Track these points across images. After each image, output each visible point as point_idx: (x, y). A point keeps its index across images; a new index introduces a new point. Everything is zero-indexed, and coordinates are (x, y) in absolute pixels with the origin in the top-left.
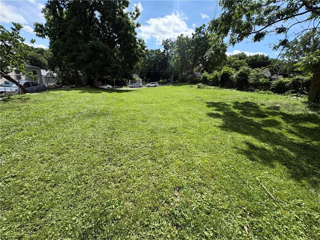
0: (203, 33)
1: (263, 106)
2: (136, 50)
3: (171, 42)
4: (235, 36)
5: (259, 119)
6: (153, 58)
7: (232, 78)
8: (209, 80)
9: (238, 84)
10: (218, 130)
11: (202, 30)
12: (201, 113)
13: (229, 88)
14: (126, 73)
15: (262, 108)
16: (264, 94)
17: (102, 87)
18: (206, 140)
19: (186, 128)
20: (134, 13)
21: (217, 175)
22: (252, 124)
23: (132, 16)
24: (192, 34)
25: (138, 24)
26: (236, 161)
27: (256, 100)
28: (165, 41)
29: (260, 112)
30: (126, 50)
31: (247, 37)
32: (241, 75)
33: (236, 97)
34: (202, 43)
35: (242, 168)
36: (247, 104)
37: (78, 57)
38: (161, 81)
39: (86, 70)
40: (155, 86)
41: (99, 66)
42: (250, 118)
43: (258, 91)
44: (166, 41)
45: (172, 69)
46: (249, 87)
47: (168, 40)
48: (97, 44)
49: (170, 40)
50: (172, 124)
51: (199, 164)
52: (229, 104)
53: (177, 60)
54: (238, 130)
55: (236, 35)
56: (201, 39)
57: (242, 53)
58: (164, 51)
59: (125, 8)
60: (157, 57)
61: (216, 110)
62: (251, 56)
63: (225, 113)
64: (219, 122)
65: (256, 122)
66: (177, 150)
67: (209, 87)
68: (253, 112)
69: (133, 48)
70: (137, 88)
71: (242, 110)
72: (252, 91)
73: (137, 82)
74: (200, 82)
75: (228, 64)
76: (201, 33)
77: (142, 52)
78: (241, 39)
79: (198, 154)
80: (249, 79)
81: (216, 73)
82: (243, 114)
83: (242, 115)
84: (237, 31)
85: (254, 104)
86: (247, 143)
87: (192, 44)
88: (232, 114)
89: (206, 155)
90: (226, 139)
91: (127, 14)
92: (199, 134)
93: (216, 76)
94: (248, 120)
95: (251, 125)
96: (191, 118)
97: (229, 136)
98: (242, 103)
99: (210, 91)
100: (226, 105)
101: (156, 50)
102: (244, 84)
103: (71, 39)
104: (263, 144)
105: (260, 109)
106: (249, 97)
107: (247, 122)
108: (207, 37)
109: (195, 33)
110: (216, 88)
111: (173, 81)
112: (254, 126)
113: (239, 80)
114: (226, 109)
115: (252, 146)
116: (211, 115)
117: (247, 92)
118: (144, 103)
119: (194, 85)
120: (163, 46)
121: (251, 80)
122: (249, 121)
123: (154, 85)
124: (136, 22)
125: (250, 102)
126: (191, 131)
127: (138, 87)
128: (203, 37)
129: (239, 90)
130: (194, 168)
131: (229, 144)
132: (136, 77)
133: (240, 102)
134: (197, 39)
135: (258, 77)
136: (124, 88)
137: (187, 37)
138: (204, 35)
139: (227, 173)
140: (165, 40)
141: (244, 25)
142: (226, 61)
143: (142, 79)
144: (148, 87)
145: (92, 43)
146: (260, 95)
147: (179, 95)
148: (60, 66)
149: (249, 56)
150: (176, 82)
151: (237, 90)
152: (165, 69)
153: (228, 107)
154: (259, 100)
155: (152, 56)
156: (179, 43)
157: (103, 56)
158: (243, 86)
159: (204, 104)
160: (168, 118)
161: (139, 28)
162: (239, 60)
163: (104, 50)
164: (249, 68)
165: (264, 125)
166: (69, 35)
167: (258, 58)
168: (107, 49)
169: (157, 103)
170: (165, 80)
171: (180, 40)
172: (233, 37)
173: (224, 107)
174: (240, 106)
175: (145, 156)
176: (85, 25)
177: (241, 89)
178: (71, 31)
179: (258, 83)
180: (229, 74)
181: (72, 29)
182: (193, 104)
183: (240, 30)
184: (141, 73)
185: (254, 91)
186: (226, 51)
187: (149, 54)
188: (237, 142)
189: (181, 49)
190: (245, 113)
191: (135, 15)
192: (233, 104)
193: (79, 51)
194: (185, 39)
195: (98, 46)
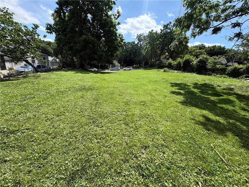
0: (169, 28)
1: (219, 88)
2: (116, 42)
3: (143, 36)
5: (215, 98)
7: (193, 64)
8: (173, 66)
12: (165, 91)
13: (191, 72)
14: (108, 59)
16: (220, 77)
17: (91, 70)
18: (169, 112)
19: (153, 102)
20: (116, 15)
21: (177, 139)
22: (208, 101)
23: (115, 17)
24: (161, 29)
25: (118, 23)
26: (194, 130)
27: (213, 82)
29: (216, 92)
30: (109, 42)
31: (207, 31)
32: (201, 61)
33: (195, 80)
34: (168, 37)
35: (198, 136)
36: (205, 85)
37: (74, 47)
38: (134, 66)
39: (79, 57)
40: (130, 70)
41: (89, 54)
42: (207, 96)
43: (214, 75)
44: (140, 35)
45: (144, 57)
46: (207, 72)
47: (141, 34)
48: (88, 37)
49: (143, 34)
50: (142, 99)
51: (163, 130)
52: (190, 85)
53: (148, 50)
54: (196, 106)
55: (197, 30)
56: (167, 33)
57: (202, 44)
58: (138, 43)
59: (110, 11)
60: (132, 47)
61: (178, 89)
62: (209, 46)
63: (186, 92)
64: (181, 98)
65: (212, 100)
66: (145, 119)
67: (173, 71)
68: (210, 92)
69: (115, 40)
70: (116, 71)
71: (200, 90)
72: (209, 75)
73: (116, 67)
74: (166, 67)
75: (189, 53)
76: (168, 29)
77: (121, 43)
78: (201, 33)
79: (162, 122)
80: (207, 65)
82: (201, 93)
84: (198, 27)
85: (211, 85)
86: (204, 116)
87: (160, 37)
88: (192, 93)
89: (169, 123)
90: (186, 112)
91: (111, 15)
92: (163, 107)
93: (180, 63)
94: (205, 98)
96: (157, 94)
97: (189, 110)
98: (200, 85)
99: (174, 74)
100: (187, 85)
101: (131, 42)
102: (203, 69)
103: (70, 34)
104: (217, 118)
105: (216, 89)
106: (207, 79)
107: (204, 99)
108: (173, 32)
109: (162, 29)
110: (179, 72)
111: (144, 66)
112: (210, 103)
113: (198, 66)
114: (187, 88)
115: (208, 119)
116: (173, 93)
117: (205, 76)
118: (121, 82)
119: (160, 70)
120: (137, 39)
121: (209, 66)
123: (129, 69)
124: (117, 21)
126: (157, 105)
128: (169, 32)
129: (198, 74)
130: (158, 133)
131: (188, 117)
132: (116, 62)
133: (199, 83)
134: (164, 33)
135: (215, 63)
136: (106, 71)
137: (156, 32)
138: (170, 30)
139: (185, 139)
140: (139, 35)
141: (204, 21)
142: (188, 51)
143: (120, 64)
144: (124, 70)
145: (85, 37)
146: (217, 78)
147: (149, 77)
148: (61, 54)
149: (208, 46)
150: (146, 67)
151: (196, 74)
152: (138, 56)
153: (189, 87)
154: (215, 82)
155: (128, 47)
156: (150, 36)
157: (92, 46)
158: (202, 71)
159: (169, 84)
160: (139, 94)
161: (120, 25)
162: (199, 49)
163: (93, 42)
164: (207, 56)
165: (219, 103)
166: (69, 32)
167: (215, 48)
168: (95, 42)
169: (131, 82)
170: (137, 65)
171: (150, 34)
172: (195, 31)
173: (185, 87)
174: (199, 87)
175: (120, 122)
176: (81, 24)
177: (200, 73)
178: (70, 28)
179: (215, 69)
180: (190, 61)
181: (71, 27)
182: (159, 84)
183: (201, 25)
184: (119, 59)
185: (211, 75)
186: (188, 42)
187: (126, 45)
188: (195, 115)
189: (151, 41)
190: (203, 92)
191: (117, 16)
192: (193, 85)
193: (76, 43)
194: (155, 33)
195: (89, 39)
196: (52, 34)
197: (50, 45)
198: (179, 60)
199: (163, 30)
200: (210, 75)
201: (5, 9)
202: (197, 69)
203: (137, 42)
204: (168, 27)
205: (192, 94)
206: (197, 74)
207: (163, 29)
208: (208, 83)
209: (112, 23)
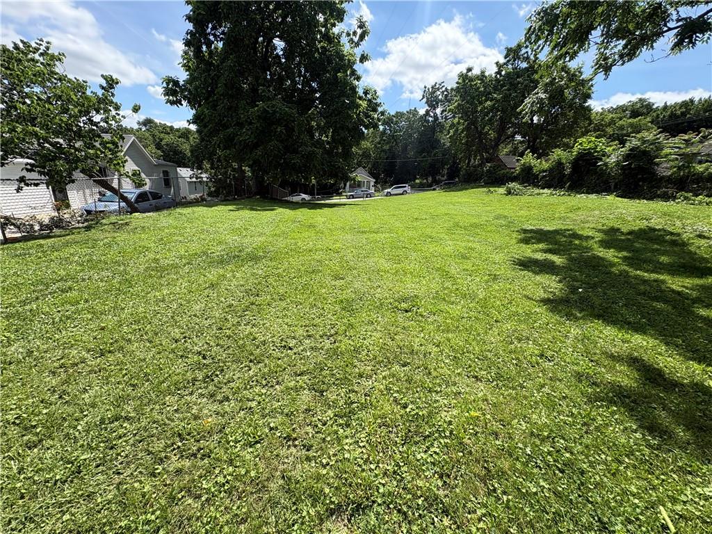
0: (524, 58)
1: (703, 242)
2: (356, 113)
3: (444, 89)
4: (612, 48)
5: (689, 282)
6: (400, 131)
7: (606, 164)
8: (538, 175)
9: (623, 181)
10: (540, 309)
11: (524, 51)
12: (498, 257)
13: (598, 192)
14: (334, 166)
15: (699, 247)
16: (707, 204)
17: (290, 198)
18: (493, 338)
19: (444, 299)
20: (355, 33)
21: (502, 474)
22: (659, 294)
23: (352, 39)
24: (497, 63)
25: (363, 55)
26: (585, 424)
27: (678, 223)
28: (429, 89)
29: (693, 259)
30: (333, 115)
31: (652, 47)
32: (634, 155)
33: (611, 216)
34: (522, 84)
36: (649, 235)
37: (236, 138)
38: (417, 181)
39: (251, 163)
40: (402, 194)
41: (276, 152)
42: (654, 276)
43: (686, 198)
44: (432, 87)
45: (446, 152)
46: (659, 188)
47: (437, 86)
48: (273, 106)
49: (443, 85)
50: (410, 287)
51: (450, 423)
52: (590, 234)
53: (457, 130)
54: (606, 315)
55: (616, 46)
56: (518, 73)
57: (640, 100)
58: (427, 112)
59: (337, 23)
60: (410, 126)
61: (546, 251)
62: (668, 104)
63: (571, 259)
64: (552, 284)
65: (673, 291)
66: (396, 368)
67: (537, 191)
68: (664, 259)
69: (349, 108)
70: (362, 199)
71: (629, 251)
72: (666, 197)
73: (364, 186)
74: (514, 179)
75: (595, 131)
76: (519, 58)
77: (369, 116)
78: (630, 54)
79: (455, 384)
80: (658, 164)
81: (558, 155)
82: (631, 265)
83: (626, 268)
84: (619, 34)
85: (672, 234)
86: (634, 362)
87: (495, 89)
88: (597, 264)
89: (482, 390)
90: (562, 342)
91: (339, 36)
92: (477, 318)
93: (559, 164)
94: (645, 282)
95: (656, 299)
96: (467, 270)
97: (575, 331)
98: (631, 233)
99: (538, 199)
100: (580, 237)
101: (407, 112)
102: (643, 180)
103: (225, 101)
104: (696, 368)
105: (692, 249)
106: (655, 213)
107: (642, 287)
108: (536, 66)
109: (502, 61)
110: (556, 194)
111: (446, 180)
112: (666, 301)
113: (625, 170)
114: (577, 247)
115: (651, 375)
116: (526, 264)
117: (651, 202)
118: (359, 232)
119: (496, 189)
120: (425, 100)
121: (665, 169)
122: (649, 285)
123: (400, 190)
124: (358, 52)
125: (657, 227)
126: (456, 310)
127: (363, 197)
128: (526, 68)
129: (625, 197)
130: (429, 436)
131: (568, 360)
132: (361, 175)
133: (624, 230)
134: (508, 74)
135: (689, 158)
136: (335, 200)
137: (483, 72)
138: (528, 62)
139: (541, 469)
140: (430, 87)
141: (644, 11)
142: (590, 124)
143: (374, 178)
144: (386, 196)
145: (263, 107)
146: (694, 208)
147: (453, 212)
148: (210, 160)
149: (661, 105)
150: (451, 183)
151: (618, 196)
152: (428, 153)
153: (584, 244)
154: (688, 221)
155: (399, 126)
156: (462, 88)
157: (284, 131)
158: (640, 186)
159: (515, 235)
160: (403, 271)
161: (366, 63)
162: (630, 117)
163: (285, 118)
164: (658, 136)
165: (703, 302)
166: (222, 95)
167: (690, 109)
168: (293, 117)
169: (391, 231)
170: (427, 179)
171: (464, 81)
172: (607, 51)
173: (571, 242)
174: (623, 240)
175: (298, 378)
176: (253, 69)
177: (630, 193)
178: (225, 85)
179: (688, 176)
180: (596, 154)
181: (226, 80)
182: (484, 233)
183: (631, 27)
184: (374, 166)
185: (674, 198)
186: (588, 96)
187: (392, 123)
188: (598, 352)
189: (467, 102)
190: (637, 259)
191: (358, 36)
192: (599, 236)
193: (240, 125)
194: (477, 77)
195: (275, 112)
196: (182, 105)
197: (188, 139)
198: (558, 154)
199: (505, 64)
200: (669, 198)
201: (42, 45)
202: (620, 182)
203: (425, 110)
204: (523, 52)
205: (594, 267)
206: (622, 197)
207: (505, 61)
208: (660, 227)
209: (341, 57)
